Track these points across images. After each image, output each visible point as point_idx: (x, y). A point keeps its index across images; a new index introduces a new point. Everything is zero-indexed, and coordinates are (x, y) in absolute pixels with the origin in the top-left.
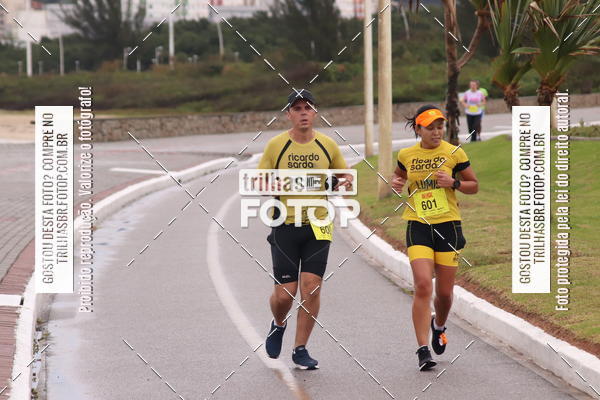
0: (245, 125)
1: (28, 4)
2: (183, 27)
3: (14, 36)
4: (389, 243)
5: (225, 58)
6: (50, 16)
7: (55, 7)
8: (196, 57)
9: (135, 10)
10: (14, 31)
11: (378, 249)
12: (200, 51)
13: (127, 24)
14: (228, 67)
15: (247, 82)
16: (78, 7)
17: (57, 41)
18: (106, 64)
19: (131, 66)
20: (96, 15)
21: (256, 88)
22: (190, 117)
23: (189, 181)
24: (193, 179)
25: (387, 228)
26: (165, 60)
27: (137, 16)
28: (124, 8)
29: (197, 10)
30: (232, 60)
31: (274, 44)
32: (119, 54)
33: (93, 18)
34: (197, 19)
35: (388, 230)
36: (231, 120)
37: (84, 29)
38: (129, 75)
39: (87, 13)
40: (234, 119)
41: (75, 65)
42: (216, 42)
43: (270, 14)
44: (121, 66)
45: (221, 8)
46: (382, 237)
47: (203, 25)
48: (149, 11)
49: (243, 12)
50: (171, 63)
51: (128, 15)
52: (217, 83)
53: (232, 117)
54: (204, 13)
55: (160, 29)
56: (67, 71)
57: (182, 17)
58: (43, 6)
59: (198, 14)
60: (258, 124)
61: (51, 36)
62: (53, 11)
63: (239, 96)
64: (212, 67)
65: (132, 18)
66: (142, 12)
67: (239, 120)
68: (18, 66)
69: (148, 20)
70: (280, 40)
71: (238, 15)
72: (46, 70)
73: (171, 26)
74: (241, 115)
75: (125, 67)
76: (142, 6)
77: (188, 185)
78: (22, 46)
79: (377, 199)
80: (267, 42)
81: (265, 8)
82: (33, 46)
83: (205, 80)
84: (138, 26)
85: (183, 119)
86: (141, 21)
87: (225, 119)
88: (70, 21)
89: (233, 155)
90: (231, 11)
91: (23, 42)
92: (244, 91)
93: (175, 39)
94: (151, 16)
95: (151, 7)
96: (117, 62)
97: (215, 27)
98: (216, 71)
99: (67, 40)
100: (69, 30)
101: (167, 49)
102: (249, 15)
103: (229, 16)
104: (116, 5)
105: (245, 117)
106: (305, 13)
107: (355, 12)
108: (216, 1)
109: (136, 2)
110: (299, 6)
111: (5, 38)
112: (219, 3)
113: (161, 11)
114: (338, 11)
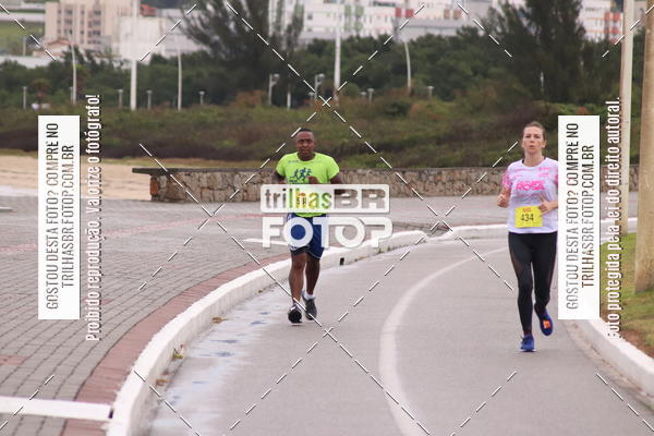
0: (440, 186)
1: (136, 9)
2: (356, 47)
3: (114, 53)
4: (649, 355)
5: (413, 93)
6: (167, 26)
7: (175, 12)
8: (371, 90)
9: (287, 21)
10: (114, 45)
11: (633, 363)
12: (378, 83)
13: (275, 40)
14: (418, 105)
15: (443, 128)
16: (207, 13)
17: (174, 61)
18: (242, 97)
19: (279, 101)
20: (232, 26)
21: (457, 137)
22: (360, 171)
23: (356, 260)
24: (361, 258)
25: (646, 333)
26: (328, 92)
27: (290, 29)
28: (272, 18)
29: (376, 24)
30: (425, 96)
31: (486, 75)
32: (261, 83)
33: (227, 29)
34: (375, 37)
35: (649, 336)
36: (420, 178)
37: (214, 46)
38: (276, 112)
39: (219, 23)
40: (424, 176)
41: (199, 96)
42: (401, 70)
43: (481, 33)
44: (264, 99)
45: (411, 22)
46: (638, 347)
47: (383, 45)
48: (307, 23)
49: (441, 28)
50: (336, 98)
51: (278, 28)
52: (401, 128)
53: (420, 173)
54: (386, 28)
55: (321, 48)
56: (183, 105)
57: (354, 34)
58: (157, 11)
59: (378, 31)
60: (458, 184)
61: (165, 54)
62: (170, 18)
63: (431, 147)
64: (394, 105)
65: (282, 33)
66: (297, 23)
67: (431, 178)
68: (118, 95)
69: (306, 36)
70: (493, 70)
71: (436, 33)
72: (157, 102)
73: (338, 44)
74: (434, 171)
75: (270, 102)
76: (298, 15)
77: (354, 266)
78: (124, 67)
79: (633, 293)
80: (476, 73)
81: (475, 22)
82: (140, 66)
83: (384, 123)
84: (289, 43)
85: (351, 173)
86: (296, 35)
87: (411, 175)
88: (194, 34)
89: (421, 228)
90: (426, 27)
91: (126, 61)
92: (439, 141)
93: (342, 64)
94: (310, 30)
95: (310, 17)
96: (258, 93)
97: (403, 44)
98: (401, 110)
99: (189, 60)
100: (192, 47)
101: (332, 77)
102: (453, 33)
103: (422, 33)
104: (260, 13)
105: (440, 173)
106: (533, 31)
107: (606, 31)
108: (403, 12)
109: (289, 8)
110: (525, 22)
111: (100, 55)
112: (410, 13)
113: (325, 24)
114: (582, 30)
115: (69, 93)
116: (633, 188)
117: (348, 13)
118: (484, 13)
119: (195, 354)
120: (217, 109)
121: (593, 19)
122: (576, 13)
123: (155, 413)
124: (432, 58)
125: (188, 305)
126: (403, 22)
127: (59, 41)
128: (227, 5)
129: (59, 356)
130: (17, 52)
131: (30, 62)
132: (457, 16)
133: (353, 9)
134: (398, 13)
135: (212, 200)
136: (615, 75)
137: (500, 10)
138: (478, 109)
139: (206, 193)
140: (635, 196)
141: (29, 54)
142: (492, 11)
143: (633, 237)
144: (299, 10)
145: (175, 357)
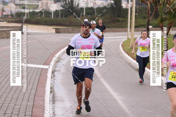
2: (87, 9)
3: (50, 9)
5: (96, 16)
6: (58, 5)
7: (59, 3)
12: (91, 14)
13: (75, 8)
16: (64, 3)
17: (59, 11)
18: (70, 16)
28: (74, 4)
29: (90, 5)
34: (90, 7)
37: (65, 8)
41: (63, 16)
42: (94, 12)
43: (107, 6)
47: (92, 8)
48: (80, 5)
49: (101, 6)
50: (84, 17)
54: (92, 6)
55: (82, 9)
56: (61, 17)
57: (87, 6)
58: (56, 3)
61: (58, 10)
62: (58, 4)
65: (76, 6)
66: (78, 5)
68: (50, 16)
69: (80, 7)
71: (100, 6)
72: (56, 17)
73: (85, 8)
75: (74, 17)
78: (51, 12)
82: (54, 12)
86: (78, 7)
88: (62, 6)
93: (85, 11)
95: (80, 4)
96: (72, 16)
97: (94, 9)
99: (61, 10)
100: (62, 8)
101: (83, 13)
102: (102, 7)
103: (98, 7)
104: (72, 3)
106: (115, 6)
107: (126, 7)
108: (95, 3)
109: (77, 3)
110: (114, 5)
111: (47, 10)
112: (96, 3)
113: (82, 5)
114: (122, 6)
115: (42, 15)
116: (130, 31)
117: (86, 3)
118: (107, 4)
119: (62, 58)
120: (66, 18)
121: (124, 5)
122: (121, 4)
123: (56, 67)
124: (99, 11)
125: (61, 50)
126: (95, 5)
127: (41, 7)
128: (67, 2)
129: (41, 58)
130: (35, 9)
131: (37, 11)
132: (103, 4)
133: (87, 3)
134: (94, 3)
135: (65, 33)
136: (127, 13)
137: (110, 3)
138: (106, 19)
139: (64, 32)
140: (131, 32)
141: (37, 9)
142: (109, 3)
143: (130, 39)
144: (78, 3)
145: (59, 58)
